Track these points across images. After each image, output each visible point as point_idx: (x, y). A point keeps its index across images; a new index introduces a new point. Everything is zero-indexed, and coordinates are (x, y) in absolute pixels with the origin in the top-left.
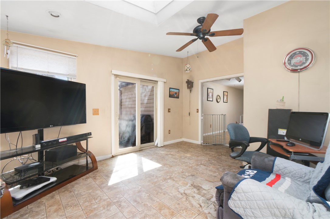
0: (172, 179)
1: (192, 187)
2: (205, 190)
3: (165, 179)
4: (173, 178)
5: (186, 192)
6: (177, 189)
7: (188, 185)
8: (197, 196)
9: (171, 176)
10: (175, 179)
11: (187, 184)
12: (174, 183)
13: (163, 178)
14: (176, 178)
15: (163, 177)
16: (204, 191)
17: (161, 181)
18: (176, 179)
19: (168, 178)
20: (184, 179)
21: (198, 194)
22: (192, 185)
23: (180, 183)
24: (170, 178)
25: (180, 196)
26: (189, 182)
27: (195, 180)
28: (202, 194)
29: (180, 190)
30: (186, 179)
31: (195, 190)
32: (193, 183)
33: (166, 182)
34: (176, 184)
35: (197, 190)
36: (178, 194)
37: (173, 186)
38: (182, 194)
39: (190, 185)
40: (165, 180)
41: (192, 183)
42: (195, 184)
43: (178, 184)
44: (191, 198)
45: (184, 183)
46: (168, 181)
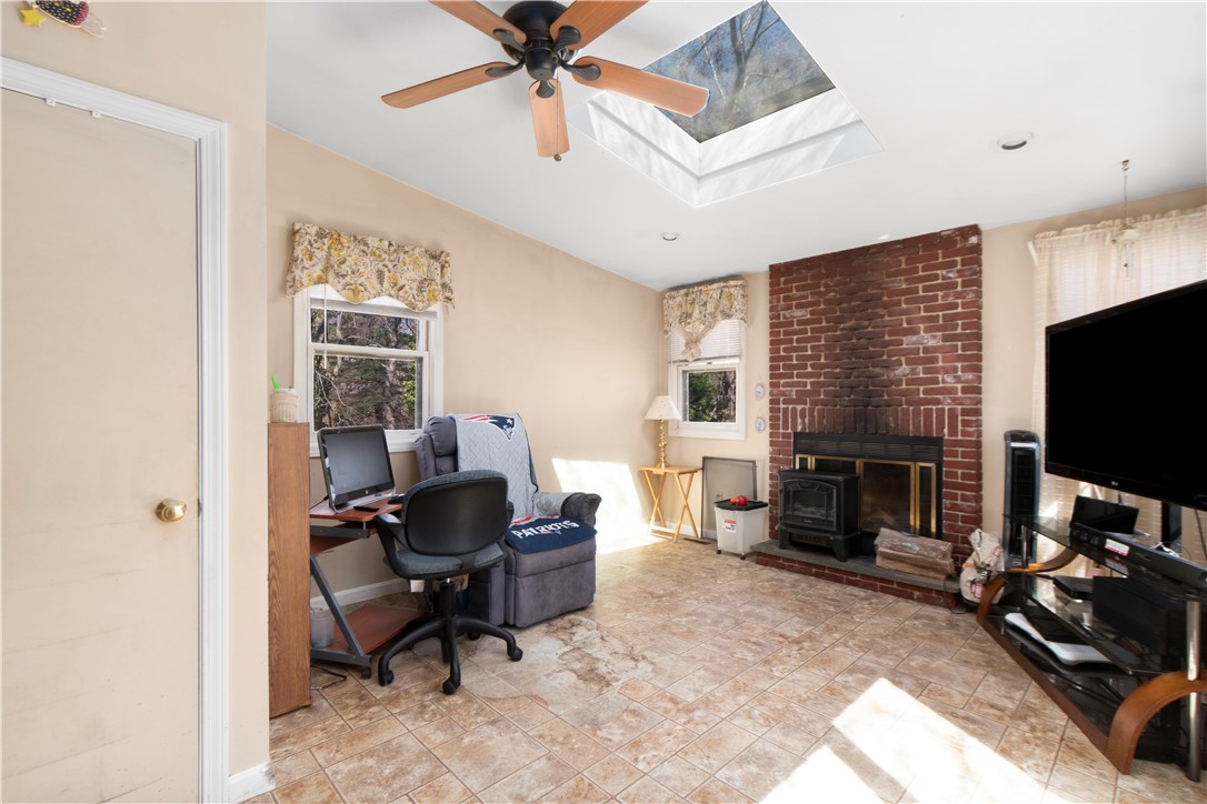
0: (680, 706)
1: (608, 677)
2: (572, 670)
3: (707, 703)
4: (678, 710)
5: (632, 663)
6: (657, 670)
7: (621, 682)
8: (604, 654)
9: (689, 722)
10: (669, 705)
11: (626, 685)
12: (671, 690)
13: (720, 710)
14: (667, 711)
15: (724, 716)
16: (577, 666)
17: (719, 695)
18: (663, 705)
19: (698, 708)
20: (632, 707)
21: (598, 660)
22: (608, 685)
23: (648, 690)
24: (689, 710)
25: (647, 654)
26: (616, 694)
27: (592, 701)
28: (587, 660)
29: (650, 668)
30: (625, 707)
31: (602, 669)
32: (601, 690)
33: (699, 692)
34: (661, 685)
35: (597, 669)
36: (654, 658)
37: (672, 679)
38: (644, 658)
39: (614, 684)
40: (708, 699)
41: (605, 689)
42: (596, 688)
43: (655, 687)
44: (621, 651)
45: (634, 689)
46: (692, 694)
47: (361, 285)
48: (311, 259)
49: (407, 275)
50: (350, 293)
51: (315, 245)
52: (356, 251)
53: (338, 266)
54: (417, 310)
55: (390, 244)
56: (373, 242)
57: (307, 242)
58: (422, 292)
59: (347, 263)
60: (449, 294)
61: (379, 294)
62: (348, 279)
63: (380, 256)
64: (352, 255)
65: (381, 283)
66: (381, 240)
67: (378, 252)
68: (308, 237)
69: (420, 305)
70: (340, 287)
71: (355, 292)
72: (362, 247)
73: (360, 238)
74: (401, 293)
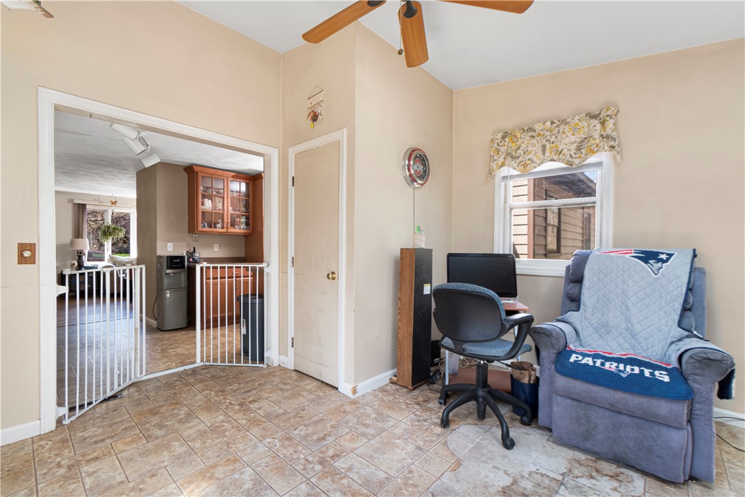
47: (529, 160)
48: (498, 154)
49: (566, 141)
50: (522, 167)
51: (501, 144)
52: (527, 138)
53: (516, 152)
54: (574, 166)
55: (552, 123)
56: (538, 127)
57: (496, 144)
58: (580, 150)
59: (521, 148)
60: (612, 143)
61: (542, 163)
62: (520, 158)
63: (543, 135)
64: (525, 141)
65: (544, 154)
66: (544, 123)
67: (542, 133)
68: (496, 141)
69: (577, 161)
70: (515, 165)
71: (525, 166)
72: (530, 134)
73: (526, 129)
74: (561, 156)
